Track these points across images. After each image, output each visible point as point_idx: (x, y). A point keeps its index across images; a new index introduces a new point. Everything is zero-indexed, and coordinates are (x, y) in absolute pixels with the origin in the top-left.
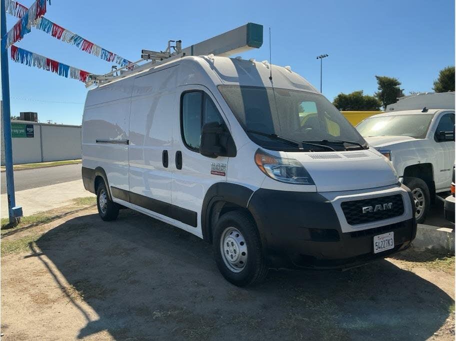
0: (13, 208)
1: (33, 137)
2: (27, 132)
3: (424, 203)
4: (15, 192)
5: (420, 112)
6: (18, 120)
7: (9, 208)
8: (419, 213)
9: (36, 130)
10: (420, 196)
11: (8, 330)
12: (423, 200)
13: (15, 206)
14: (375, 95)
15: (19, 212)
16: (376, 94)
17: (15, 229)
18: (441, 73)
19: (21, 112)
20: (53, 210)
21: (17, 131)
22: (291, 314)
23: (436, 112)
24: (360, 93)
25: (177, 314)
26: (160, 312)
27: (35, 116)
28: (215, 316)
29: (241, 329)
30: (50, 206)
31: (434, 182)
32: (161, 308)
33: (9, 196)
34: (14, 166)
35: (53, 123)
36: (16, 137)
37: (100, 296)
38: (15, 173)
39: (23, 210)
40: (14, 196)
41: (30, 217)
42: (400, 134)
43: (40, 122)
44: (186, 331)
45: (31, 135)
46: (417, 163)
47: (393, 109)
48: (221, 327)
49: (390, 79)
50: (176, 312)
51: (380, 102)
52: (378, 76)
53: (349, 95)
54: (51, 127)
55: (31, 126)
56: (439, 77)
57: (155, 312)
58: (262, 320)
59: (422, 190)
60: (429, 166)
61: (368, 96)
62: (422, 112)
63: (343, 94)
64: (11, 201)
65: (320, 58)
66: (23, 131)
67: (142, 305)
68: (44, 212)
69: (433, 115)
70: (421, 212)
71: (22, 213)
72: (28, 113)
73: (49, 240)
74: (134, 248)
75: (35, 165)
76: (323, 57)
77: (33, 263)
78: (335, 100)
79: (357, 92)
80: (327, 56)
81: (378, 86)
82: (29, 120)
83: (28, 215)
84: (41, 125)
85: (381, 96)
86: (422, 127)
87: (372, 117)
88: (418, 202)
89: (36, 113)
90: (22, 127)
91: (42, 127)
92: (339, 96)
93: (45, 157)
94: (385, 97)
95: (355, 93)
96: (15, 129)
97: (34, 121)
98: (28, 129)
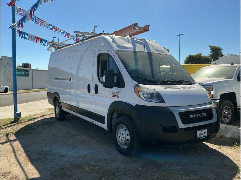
0: (17, 113)
1: (28, 76)
3: (231, 114)
4: (18, 105)
5: (229, 65)
6: (21, 67)
7: (14, 112)
8: (228, 119)
9: (30, 72)
10: (229, 110)
11: (11, 174)
12: (231, 112)
13: (17, 112)
14: (209, 55)
15: (19, 115)
17: (17, 123)
20: (36, 114)
21: (20, 73)
22: (156, 170)
23: (238, 65)
24: (200, 54)
25: (97, 169)
26: (88, 168)
27: (29, 66)
28: (116, 170)
29: (129, 178)
30: (35, 112)
31: (236, 102)
32: (89, 166)
33: (14, 106)
34: (17, 91)
35: (39, 69)
36: (19, 76)
37: (58, 158)
38: (18, 95)
39: (22, 114)
40: (17, 107)
41: (25, 118)
42: (218, 77)
44: (100, 177)
45: (27, 75)
46: (227, 92)
47: (216, 63)
48: (119, 176)
49: (217, 47)
50: (97, 168)
51: (211, 59)
52: (210, 45)
53: (195, 55)
54: (38, 71)
55: (27, 71)
57: (85, 168)
58: (140, 173)
59: (230, 106)
60: (234, 94)
61: (204, 56)
62: (231, 65)
63: (191, 55)
64: (16, 109)
65: (179, 35)
66: (23, 73)
67: (79, 163)
68: (32, 115)
69: (236, 67)
70: (229, 118)
71: (21, 115)
72: (26, 64)
73: (34, 129)
74: (76, 135)
75: (28, 91)
77: (25, 141)
79: (199, 54)
80: (183, 34)
81: (210, 50)
82: (27, 68)
83: (24, 117)
84: (32, 70)
85: (212, 56)
86: (230, 73)
87: (205, 67)
88: (227, 113)
89: (30, 64)
90: (23, 71)
91: (33, 71)
92: (189, 56)
93: (34, 87)
94: (214, 57)
95: (198, 54)
96: (19, 72)
97: (29, 68)
98: (26, 72)
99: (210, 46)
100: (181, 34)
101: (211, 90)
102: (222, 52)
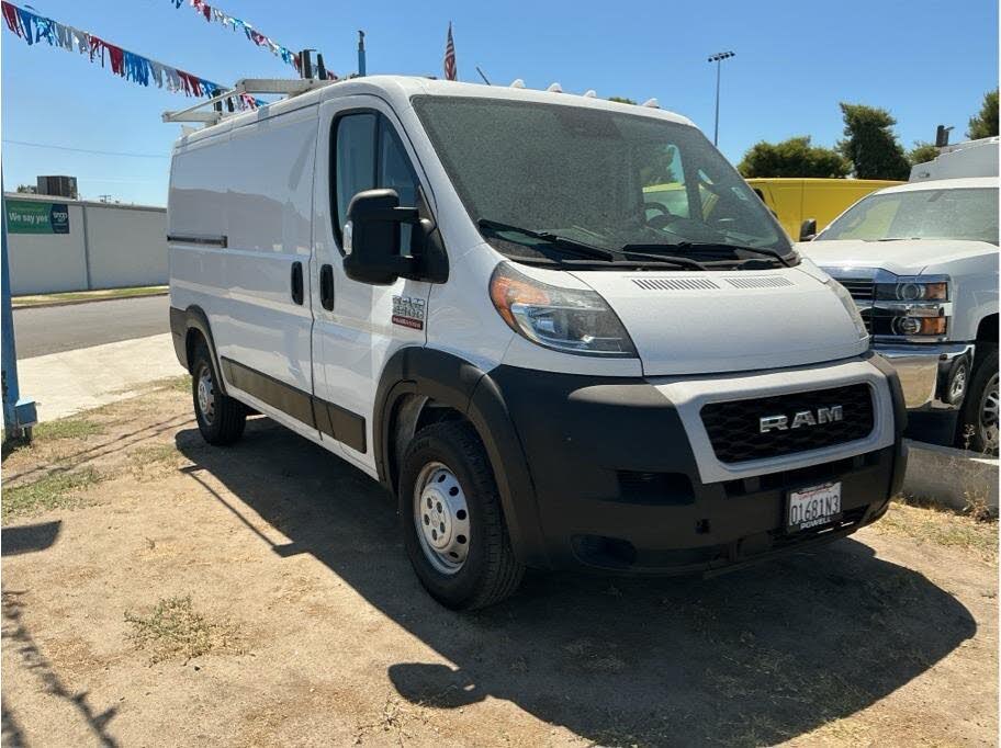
1: (67, 232)
2: (53, 220)
4: (18, 362)
6: (35, 192)
7: (4, 402)
9: (74, 216)
13: (18, 399)
14: (838, 147)
15: (29, 413)
16: (839, 144)
18: (987, 99)
19: (40, 175)
21: (29, 219)
24: (805, 142)
27: (71, 185)
33: (4, 374)
35: (113, 202)
43: (84, 199)
49: (872, 111)
51: (848, 164)
52: (844, 103)
53: (780, 145)
54: (107, 210)
55: (63, 208)
56: (983, 109)
61: (820, 151)
63: (765, 145)
64: (9, 387)
65: (716, 59)
66: (45, 219)
71: (35, 417)
72: (56, 178)
75: (72, 297)
76: (723, 57)
78: (747, 157)
79: (798, 141)
80: (733, 55)
81: (845, 126)
82: (59, 195)
83: (50, 419)
84: (85, 205)
85: (851, 149)
89: (74, 179)
90: (40, 210)
91: (89, 210)
92: (758, 149)
93: (96, 279)
94: (859, 153)
95: (792, 142)
96: (26, 214)
97: (67, 196)
98: (56, 215)
99: (844, 107)
100: (723, 52)
101: (941, 295)
102: (894, 135)
